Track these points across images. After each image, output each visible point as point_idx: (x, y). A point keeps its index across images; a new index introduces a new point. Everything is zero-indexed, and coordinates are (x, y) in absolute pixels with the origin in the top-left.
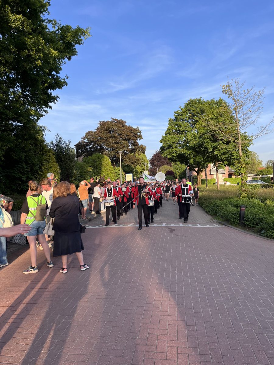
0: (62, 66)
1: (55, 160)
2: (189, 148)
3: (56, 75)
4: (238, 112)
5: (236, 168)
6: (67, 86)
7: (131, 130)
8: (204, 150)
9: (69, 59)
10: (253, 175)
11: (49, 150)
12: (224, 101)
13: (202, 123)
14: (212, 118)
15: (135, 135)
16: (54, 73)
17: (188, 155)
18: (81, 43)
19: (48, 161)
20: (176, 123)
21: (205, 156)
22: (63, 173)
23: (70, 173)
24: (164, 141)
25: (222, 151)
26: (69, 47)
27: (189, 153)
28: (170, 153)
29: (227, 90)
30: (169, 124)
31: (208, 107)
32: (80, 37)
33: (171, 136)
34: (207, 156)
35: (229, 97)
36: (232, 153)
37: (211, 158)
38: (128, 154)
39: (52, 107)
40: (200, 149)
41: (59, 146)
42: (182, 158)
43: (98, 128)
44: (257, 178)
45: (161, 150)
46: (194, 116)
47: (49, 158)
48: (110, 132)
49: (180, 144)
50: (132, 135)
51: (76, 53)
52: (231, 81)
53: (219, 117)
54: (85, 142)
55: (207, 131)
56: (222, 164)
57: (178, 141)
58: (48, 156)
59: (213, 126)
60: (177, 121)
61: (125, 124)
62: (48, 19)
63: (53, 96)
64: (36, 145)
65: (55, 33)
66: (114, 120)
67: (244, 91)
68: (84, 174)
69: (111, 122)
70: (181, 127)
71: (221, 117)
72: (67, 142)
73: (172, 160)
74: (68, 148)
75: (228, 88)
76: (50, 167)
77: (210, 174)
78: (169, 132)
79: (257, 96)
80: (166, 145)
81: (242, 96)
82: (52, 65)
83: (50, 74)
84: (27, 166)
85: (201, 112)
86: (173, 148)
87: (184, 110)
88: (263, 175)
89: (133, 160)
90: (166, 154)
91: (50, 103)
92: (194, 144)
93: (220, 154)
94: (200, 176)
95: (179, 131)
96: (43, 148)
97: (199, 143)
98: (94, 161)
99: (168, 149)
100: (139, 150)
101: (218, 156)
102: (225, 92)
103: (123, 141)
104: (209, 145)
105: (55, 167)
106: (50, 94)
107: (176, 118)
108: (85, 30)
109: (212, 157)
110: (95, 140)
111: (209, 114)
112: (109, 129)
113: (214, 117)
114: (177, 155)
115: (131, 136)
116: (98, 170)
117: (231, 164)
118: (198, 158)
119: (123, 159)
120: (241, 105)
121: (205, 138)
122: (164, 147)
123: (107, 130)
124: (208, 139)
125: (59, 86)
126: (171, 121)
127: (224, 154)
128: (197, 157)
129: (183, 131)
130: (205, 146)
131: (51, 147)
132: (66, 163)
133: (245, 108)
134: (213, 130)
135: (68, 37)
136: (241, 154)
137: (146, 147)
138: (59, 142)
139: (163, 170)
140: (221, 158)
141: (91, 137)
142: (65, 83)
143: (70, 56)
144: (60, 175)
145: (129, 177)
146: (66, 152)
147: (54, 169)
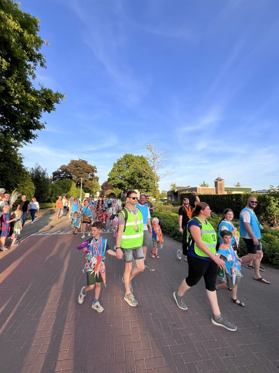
1: (32, 180)
2: (126, 180)
7: (90, 167)
8: (134, 182)
9: (49, 112)
11: (27, 173)
12: (144, 157)
17: (124, 184)
18: (59, 102)
19: (24, 180)
21: (134, 185)
24: (110, 175)
26: (49, 103)
28: (113, 182)
30: (114, 166)
31: (136, 159)
33: (114, 172)
36: (149, 185)
38: (88, 181)
39: (32, 142)
40: (131, 181)
42: (120, 186)
43: (69, 164)
45: (108, 180)
46: (128, 163)
47: (25, 178)
48: (77, 167)
50: (91, 170)
51: (55, 109)
52: (152, 143)
54: (59, 171)
56: (143, 191)
57: (118, 176)
58: (25, 176)
60: (118, 165)
61: (87, 163)
63: (33, 135)
64: (15, 168)
66: (80, 160)
69: (78, 161)
70: (120, 168)
73: (114, 186)
74: (44, 173)
75: (150, 147)
76: (26, 185)
78: (113, 170)
85: (132, 161)
86: (115, 180)
87: (123, 159)
90: (111, 183)
92: (128, 178)
95: (119, 170)
96: (21, 171)
97: (131, 177)
99: (112, 180)
100: (95, 179)
102: (148, 149)
103: (85, 173)
106: (31, 132)
107: (118, 163)
109: (138, 186)
110: (67, 171)
112: (76, 165)
114: (117, 184)
119: (83, 184)
120: (157, 157)
122: (110, 178)
125: (38, 128)
126: (115, 164)
127: (145, 185)
128: (130, 185)
129: (121, 171)
130: (135, 179)
132: (41, 183)
134: (139, 171)
137: (99, 178)
139: (109, 192)
140: (143, 187)
141: (64, 169)
142: (43, 127)
143: (50, 110)
144: (34, 191)
145: (87, 195)
146: (43, 176)
147: (29, 186)
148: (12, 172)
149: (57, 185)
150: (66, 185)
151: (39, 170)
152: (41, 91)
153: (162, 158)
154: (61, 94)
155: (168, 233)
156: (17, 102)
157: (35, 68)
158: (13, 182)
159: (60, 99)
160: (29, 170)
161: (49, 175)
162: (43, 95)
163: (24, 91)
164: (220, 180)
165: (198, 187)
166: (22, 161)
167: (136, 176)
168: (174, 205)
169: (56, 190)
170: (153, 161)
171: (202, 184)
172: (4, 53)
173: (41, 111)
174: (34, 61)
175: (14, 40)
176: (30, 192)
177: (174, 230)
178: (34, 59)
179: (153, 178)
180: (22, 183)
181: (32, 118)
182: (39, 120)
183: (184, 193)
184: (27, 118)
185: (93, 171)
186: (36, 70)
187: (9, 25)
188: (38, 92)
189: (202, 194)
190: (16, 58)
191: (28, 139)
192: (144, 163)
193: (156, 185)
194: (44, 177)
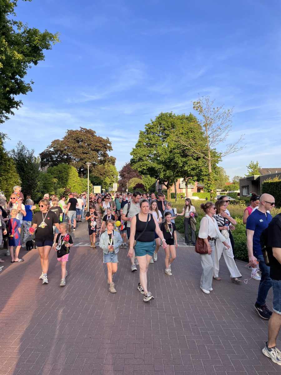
0: (27, 70)
1: (16, 170)
3: (20, 79)
4: (208, 129)
5: (206, 185)
6: (31, 91)
7: (100, 140)
8: (174, 165)
9: (36, 63)
10: (221, 190)
11: (9, 160)
12: (194, 116)
13: (173, 137)
14: (183, 133)
15: (105, 145)
16: (17, 77)
17: (158, 169)
18: (49, 47)
19: (7, 171)
20: (147, 136)
21: (175, 171)
22: (24, 184)
23: (32, 184)
24: (134, 153)
25: (191, 167)
26: (36, 51)
27: (159, 167)
28: (140, 166)
29: (198, 107)
30: (140, 136)
31: (179, 122)
32: (48, 42)
33: (141, 148)
34: (177, 170)
35: (200, 113)
36: (202, 169)
37: (181, 174)
38: (97, 165)
39: (14, 113)
40: (169, 164)
41: (22, 154)
42: (152, 172)
43: (65, 137)
44: (225, 193)
45: (132, 163)
46: (165, 130)
47: (8, 167)
48: (78, 142)
49: (151, 157)
50: (101, 145)
51: (44, 58)
52: (201, 98)
53: (189, 133)
54: (50, 151)
55: (178, 146)
56: (192, 180)
57: (148, 154)
58: (8, 165)
59: (183, 141)
60: (147, 134)
61: (95, 134)
62: (13, 20)
63: (15, 102)
65: (21, 35)
66: (83, 130)
67: (214, 108)
68: (47, 185)
69: (79, 131)
70: (151, 140)
71: (191, 132)
72: (31, 151)
73: (142, 173)
74: (31, 157)
75: (198, 105)
77: (180, 188)
78: (139, 145)
79: (226, 114)
80: (137, 158)
81: (212, 113)
82: (15, 69)
83: (13, 78)
85: (171, 126)
86: (143, 161)
87: (155, 123)
88: (230, 190)
89: (102, 172)
90: (136, 167)
91: (12, 108)
92: (165, 158)
93: (190, 169)
94: (170, 190)
95: (150, 144)
96: (2, 157)
97: (169, 157)
98: (60, 171)
99: (139, 161)
100: (109, 162)
101: (188, 171)
102: (195, 109)
103: (92, 152)
104: (179, 160)
105: (15, 178)
106: (12, 98)
107: (147, 131)
108: (53, 35)
109: (181, 172)
110: (62, 149)
111: (180, 129)
112: (77, 139)
113: (185, 132)
114: (147, 168)
115: (100, 147)
116: (64, 181)
117: (201, 180)
118: (168, 173)
119: (91, 171)
120: (211, 122)
121: (176, 153)
122: (135, 159)
123: (75, 139)
124: (178, 153)
125: (22, 91)
126: (141, 134)
127: (193, 169)
128: (168, 171)
129: (153, 144)
130: (175, 161)
131: (12, 156)
132: (28, 174)
133: (215, 125)
134: (183, 146)
135: (35, 41)
136: (210, 171)
137: (116, 159)
138: (21, 151)
140: (190, 174)
141: (57, 146)
142: (29, 89)
145: (97, 189)
146: (29, 162)
149: (50, 174)
157: (15, 4)
159: (51, 43)
167: (178, 155)
169: (50, 184)
173: (26, 66)
183: (270, 181)
185: (106, 148)
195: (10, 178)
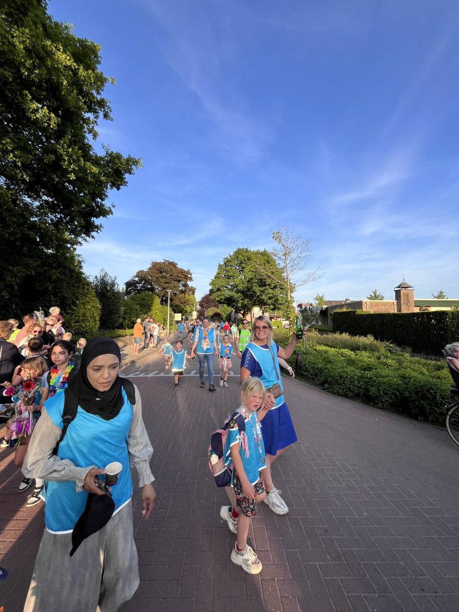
1: (96, 295)
2: (238, 291)
3: (100, 202)
6: (112, 215)
7: (182, 272)
8: (252, 294)
11: (88, 284)
15: (186, 276)
17: (236, 298)
18: (132, 172)
19: (85, 295)
21: (252, 300)
22: (105, 310)
23: (113, 310)
24: (213, 284)
25: (268, 296)
26: (118, 174)
27: (237, 296)
28: (218, 296)
30: (218, 269)
31: (254, 256)
33: (220, 279)
34: (255, 299)
35: (279, 243)
36: (278, 298)
38: (178, 294)
39: (95, 237)
40: (247, 293)
41: (104, 281)
42: (230, 301)
43: (150, 268)
45: (210, 293)
46: (241, 263)
47: (87, 291)
48: (161, 272)
50: (183, 276)
51: (126, 183)
52: (281, 229)
55: (255, 276)
56: (268, 308)
57: (226, 285)
58: (86, 289)
60: (225, 267)
61: (177, 266)
63: (96, 225)
64: (72, 276)
66: (166, 261)
67: (293, 239)
68: (129, 311)
69: (162, 263)
70: (229, 272)
72: (113, 278)
73: (220, 302)
74: (113, 284)
75: (278, 235)
76: (87, 302)
78: (218, 276)
79: (305, 244)
80: (215, 288)
81: (291, 243)
84: (56, 299)
85: (248, 260)
86: (221, 291)
87: (233, 257)
89: (183, 300)
90: (214, 297)
91: (92, 232)
92: (243, 288)
93: (267, 298)
95: (228, 276)
96: (80, 281)
97: (247, 287)
99: (217, 291)
100: (189, 292)
101: (265, 300)
102: (275, 239)
103: (174, 282)
106: (92, 222)
107: (225, 264)
108: (137, 160)
109: (258, 301)
110: (146, 279)
112: (160, 270)
114: (225, 298)
116: (146, 308)
119: (172, 299)
120: (289, 252)
121: (254, 283)
122: (212, 290)
123: (158, 270)
125: (103, 214)
126: (220, 266)
127: (270, 298)
128: (246, 300)
129: (231, 276)
130: (253, 290)
131: (94, 281)
133: (293, 255)
134: (260, 275)
137: (196, 289)
138: (103, 277)
139: (211, 311)
140: (267, 303)
141: (142, 276)
142: (110, 212)
143: (119, 185)
144: (99, 312)
145: (178, 317)
146: (111, 288)
147: (92, 304)
148: (68, 284)
149: (133, 301)
150: (146, 301)
151: (106, 280)
152: (106, 156)
153: (299, 252)
154: (134, 158)
155: (312, 378)
156: (72, 177)
157: (96, 122)
158: (70, 298)
159: (133, 167)
160: (91, 279)
161: (121, 287)
162: (108, 162)
163: (81, 159)
164: (405, 288)
165: (365, 300)
166: (82, 267)
167: (256, 284)
168: (321, 331)
169: (132, 310)
170: (284, 257)
171: (371, 295)
172: (53, 103)
173: (107, 188)
174: (95, 112)
175: (65, 83)
176: (94, 313)
177: (321, 373)
178: (95, 108)
179: (284, 287)
180: (82, 299)
181: (94, 200)
182: (103, 202)
183: (339, 311)
184: (87, 201)
185: (187, 279)
186: (97, 125)
187: (58, 61)
188: (102, 159)
189: (372, 312)
190: (69, 109)
191: (90, 232)
192: (268, 262)
193: (289, 299)
194: (113, 290)
195: (89, 302)
